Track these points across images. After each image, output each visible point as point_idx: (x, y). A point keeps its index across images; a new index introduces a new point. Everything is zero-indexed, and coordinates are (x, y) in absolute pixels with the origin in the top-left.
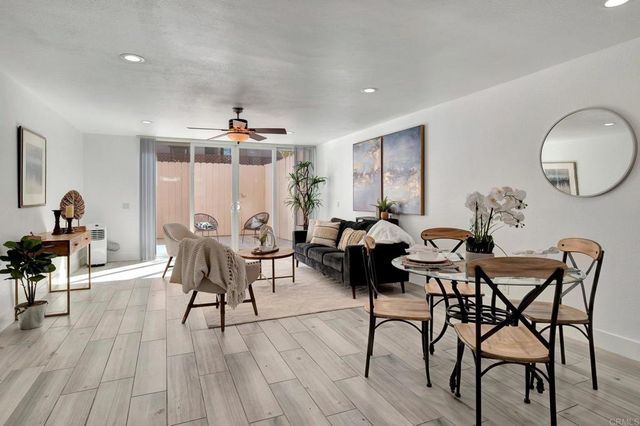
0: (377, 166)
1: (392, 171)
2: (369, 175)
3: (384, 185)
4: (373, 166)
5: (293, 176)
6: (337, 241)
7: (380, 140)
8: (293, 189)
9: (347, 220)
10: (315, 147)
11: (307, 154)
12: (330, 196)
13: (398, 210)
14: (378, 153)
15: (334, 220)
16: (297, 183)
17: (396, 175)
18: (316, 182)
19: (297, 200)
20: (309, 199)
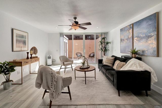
0: (131, 35)
1: (138, 37)
2: (127, 39)
3: (134, 43)
4: (129, 36)
5: (100, 42)
6: (113, 64)
7: (132, 25)
8: (100, 46)
9: (118, 56)
10: (108, 33)
11: (105, 35)
12: (112, 48)
13: (141, 53)
14: (131, 31)
15: (113, 56)
16: (102, 44)
17: (140, 38)
18: (107, 43)
19: (102, 49)
20: (105, 49)
